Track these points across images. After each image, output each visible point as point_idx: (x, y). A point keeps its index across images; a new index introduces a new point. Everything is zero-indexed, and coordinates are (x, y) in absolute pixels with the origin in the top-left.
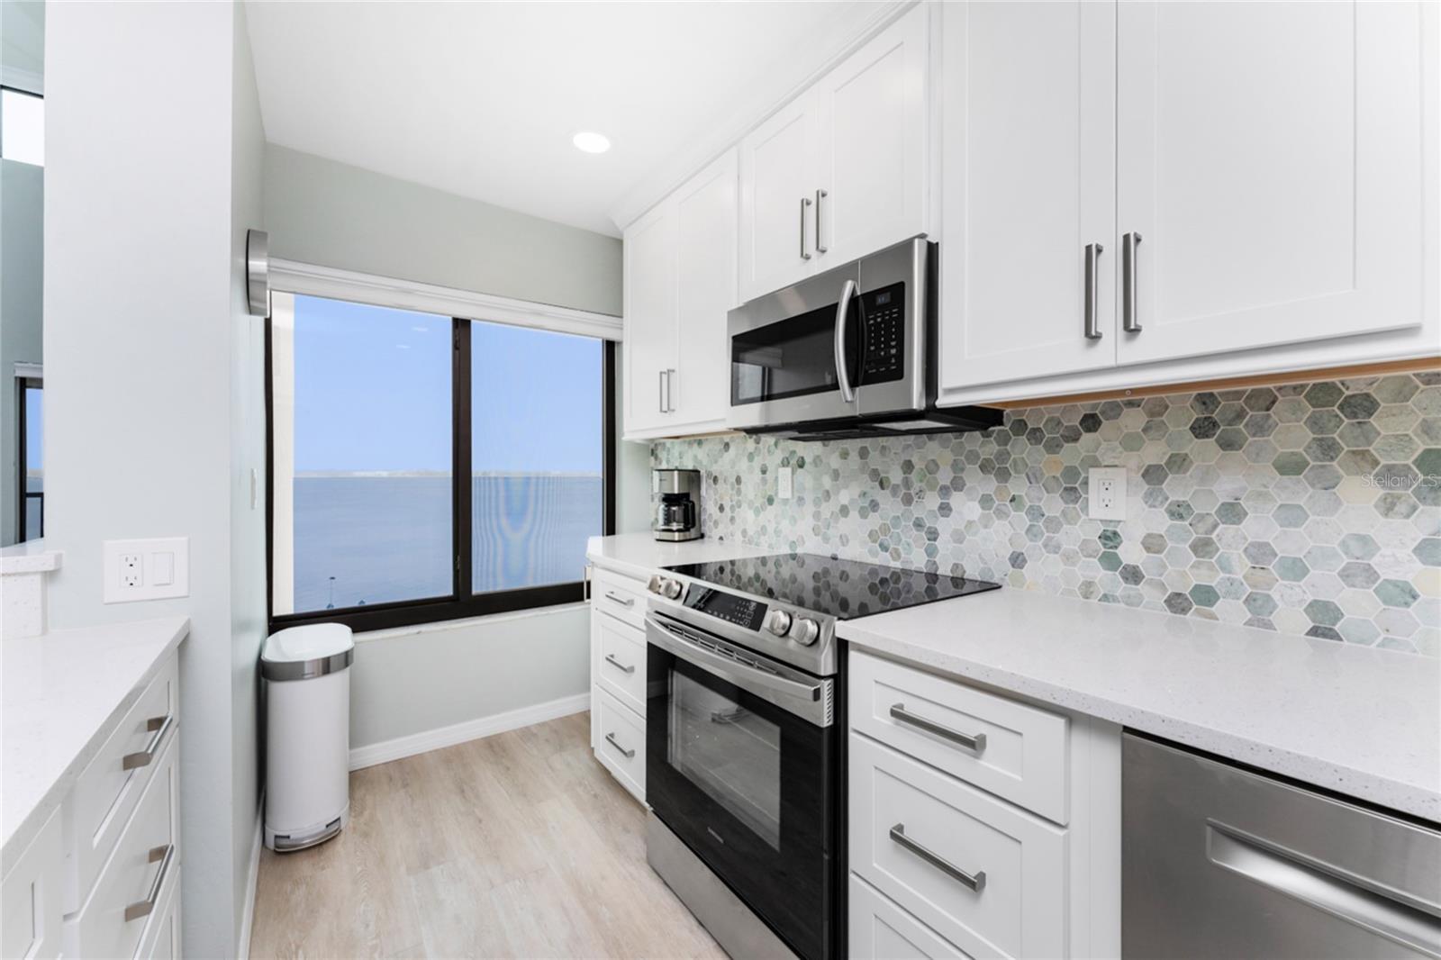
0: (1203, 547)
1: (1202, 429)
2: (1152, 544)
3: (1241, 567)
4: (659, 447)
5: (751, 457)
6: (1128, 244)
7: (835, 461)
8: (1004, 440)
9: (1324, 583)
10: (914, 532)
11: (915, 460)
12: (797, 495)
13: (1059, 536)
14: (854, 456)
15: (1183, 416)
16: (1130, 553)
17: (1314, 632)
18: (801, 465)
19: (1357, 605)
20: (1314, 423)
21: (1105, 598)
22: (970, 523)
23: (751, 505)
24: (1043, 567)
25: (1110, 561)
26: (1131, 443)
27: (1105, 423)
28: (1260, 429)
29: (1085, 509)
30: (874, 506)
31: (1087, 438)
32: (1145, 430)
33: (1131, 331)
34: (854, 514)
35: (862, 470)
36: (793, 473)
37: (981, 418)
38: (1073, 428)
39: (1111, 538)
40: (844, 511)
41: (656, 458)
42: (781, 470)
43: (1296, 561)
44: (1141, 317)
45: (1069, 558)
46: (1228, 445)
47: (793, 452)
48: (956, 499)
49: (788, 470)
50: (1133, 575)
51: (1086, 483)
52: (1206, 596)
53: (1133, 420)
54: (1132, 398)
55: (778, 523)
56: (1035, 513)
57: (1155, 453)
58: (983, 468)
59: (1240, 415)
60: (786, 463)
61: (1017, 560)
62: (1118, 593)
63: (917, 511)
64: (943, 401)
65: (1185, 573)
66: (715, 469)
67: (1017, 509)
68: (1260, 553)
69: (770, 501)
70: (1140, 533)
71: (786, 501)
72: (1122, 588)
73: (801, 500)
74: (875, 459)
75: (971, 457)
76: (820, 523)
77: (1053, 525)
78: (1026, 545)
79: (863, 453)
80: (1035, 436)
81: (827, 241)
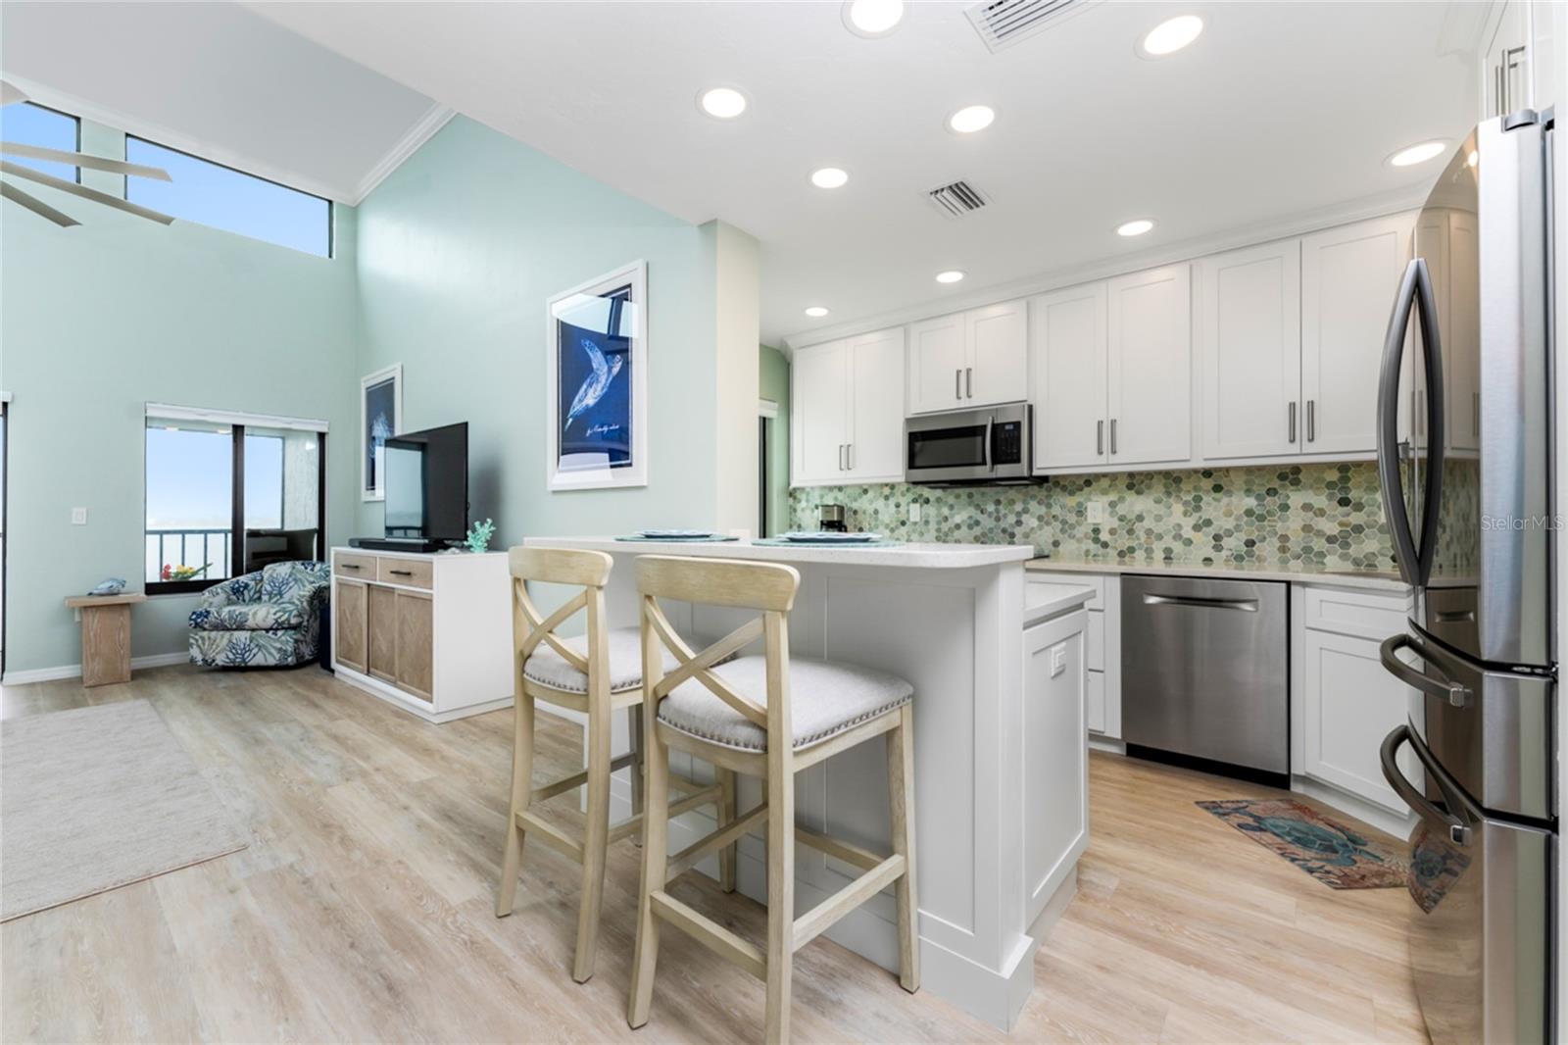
0: (1130, 532)
1: (1130, 487)
2: (1112, 532)
3: (1143, 537)
4: (798, 492)
5: (887, 498)
6: (1113, 422)
7: (951, 500)
8: (1049, 490)
9: (1168, 541)
10: (1002, 535)
11: (1002, 499)
12: (924, 519)
13: (1075, 532)
14: (964, 497)
15: (1122, 484)
16: (1104, 536)
17: (1166, 558)
18: (927, 501)
19: (1177, 547)
20: (1165, 486)
21: (1095, 555)
22: (1033, 529)
23: (887, 526)
24: (1068, 546)
25: (1096, 540)
26: (1104, 492)
27: (1094, 484)
28: (1149, 487)
29: (1086, 519)
30: (977, 523)
31: (1086, 489)
32: (1110, 486)
33: (1114, 452)
34: (964, 528)
35: (970, 504)
36: (921, 506)
37: (1042, 480)
38: (1080, 485)
39: (1096, 531)
40: (958, 526)
41: (795, 498)
42: (912, 506)
43: (1160, 534)
44: (1118, 448)
45: (1079, 541)
46: (1139, 493)
47: (921, 496)
48: (1024, 518)
49: (918, 505)
50: (1105, 545)
51: (1086, 508)
52: (1132, 550)
53: (1105, 483)
54: (1105, 475)
55: (909, 536)
56: (1064, 522)
57: (1113, 497)
58: (1039, 503)
59: (1142, 482)
60: (915, 501)
61: (1056, 544)
62: (1100, 553)
63: (1003, 524)
64: (1036, 473)
65: (1124, 542)
66: (855, 506)
67: (1055, 521)
68: (1149, 532)
69: (903, 523)
70: (1107, 528)
71: (915, 523)
72: (1101, 551)
73: (927, 522)
74: (977, 497)
75: (1033, 497)
76: (941, 535)
77: (1072, 527)
78: (1060, 537)
79: (970, 496)
80: (1064, 488)
81: (973, 391)
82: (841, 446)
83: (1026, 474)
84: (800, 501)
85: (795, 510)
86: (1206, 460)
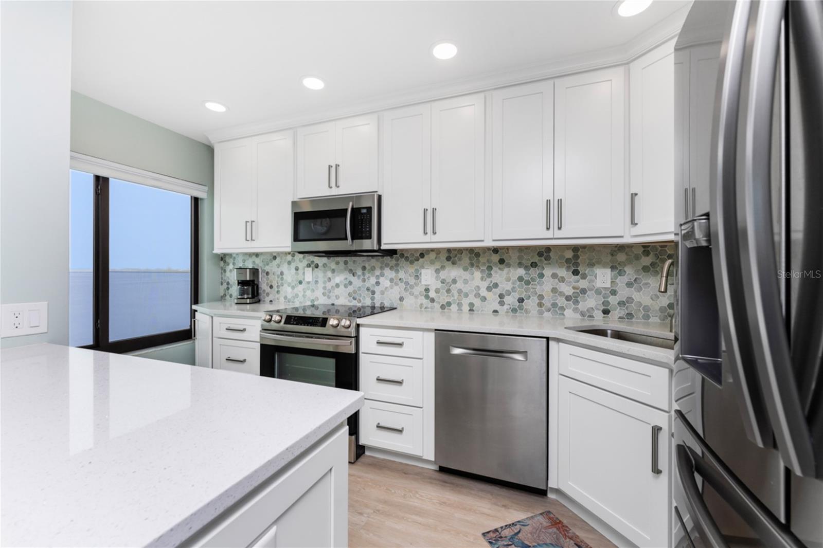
0: (448, 291)
1: (448, 259)
2: (437, 291)
3: (456, 295)
4: (227, 257)
5: (289, 263)
6: (434, 210)
7: (333, 266)
8: (397, 260)
9: (472, 298)
10: (366, 292)
11: (367, 266)
12: (315, 280)
13: (414, 290)
14: (342, 264)
15: (443, 256)
16: (432, 294)
17: (470, 310)
18: (317, 266)
19: (477, 302)
20: (470, 259)
21: (426, 308)
22: (386, 288)
23: (289, 285)
24: (409, 301)
25: (427, 297)
26: (432, 262)
27: (426, 256)
28: (460, 259)
29: (420, 282)
30: (350, 283)
31: (421, 260)
32: (436, 258)
33: (434, 233)
34: (342, 287)
35: (345, 269)
36: (313, 270)
37: (392, 253)
38: (418, 257)
39: (427, 290)
40: (337, 285)
41: (225, 262)
42: (306, 269)
43: (467, 293)
44: (437, 230)
45: (416, 297)
46: (454, 263)
47: (313, 262)
48: (381, 280)
49: (310, 269)
50: (433, 300)
51: (421, 274)
52: (449, 304)
53: (433, 255)
54: (432, 250)
55: (305, 292)
56: (407, 283)
57: (438, 265)
58: (390, 269)
59: (456, 256)
60: (309, 266)
61: (401, 299)
62: (429, 306)
63: (367, 284)
64: (383, 247)
65: (444, 299)
66: (267, 269)
67: (401, 282)
68: (460, 291)
69: (300, 282)
70: (434, 289)
71: (309, 283)
72: (430, 304)
73: (317, 282)
74: (350, 264)
75: (387, 265)
76: (326, 291)
77: (412, 287)
78: (404, 294)
79: (346, 263)
80: (407, 259)
81: (340, 183)
82: (246, 222)
83: (376, 248)
84: (228, 265)
85: (225, 271)
86: (494, 240)
